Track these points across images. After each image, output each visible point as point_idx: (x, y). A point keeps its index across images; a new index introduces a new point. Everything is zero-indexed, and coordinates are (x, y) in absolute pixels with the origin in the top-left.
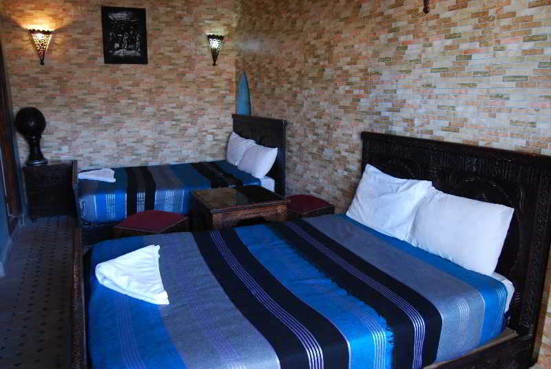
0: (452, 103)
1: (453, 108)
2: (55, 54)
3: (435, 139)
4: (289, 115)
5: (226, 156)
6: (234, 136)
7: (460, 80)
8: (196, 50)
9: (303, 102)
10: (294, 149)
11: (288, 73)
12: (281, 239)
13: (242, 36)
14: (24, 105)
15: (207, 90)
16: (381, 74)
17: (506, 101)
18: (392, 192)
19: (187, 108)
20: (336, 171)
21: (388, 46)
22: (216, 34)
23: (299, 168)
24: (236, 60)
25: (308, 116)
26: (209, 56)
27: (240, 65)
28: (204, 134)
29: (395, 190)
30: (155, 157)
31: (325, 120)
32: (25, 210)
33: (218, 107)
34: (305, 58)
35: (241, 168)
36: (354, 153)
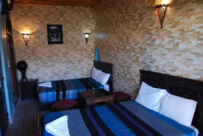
0: (173, 61)
1: (173, 63)
2: (31, 41)
3: (167, 74)
4: (114, 62)
5: (91, 75)
6: (94, 68)
7: (175, 53)
8: (80, 38)
9: (119, 58)
10: (116, 74)
11: (113, 47)
12: (111, 111)
13: (97, 33)
14: (20, 60)
15: (84, 52)
16: (146, 49)
17: (192, 62)
18: (152, 93)
19: (77, 59)
20: (131, 83)
21: (148, 40)
22: (87, 33)
23: (118, 81)
24: (94, 41)
25: (121, 63)
26: (85, 40)
27: (96, 43)
28: (83, 68)
29: (153, 92)
30: (66, 77)
31: (127, 64)
32: (20, 97)
33: (89, 58)
34: (119, 42)
35: (97, 81)
36: (137, 77)
